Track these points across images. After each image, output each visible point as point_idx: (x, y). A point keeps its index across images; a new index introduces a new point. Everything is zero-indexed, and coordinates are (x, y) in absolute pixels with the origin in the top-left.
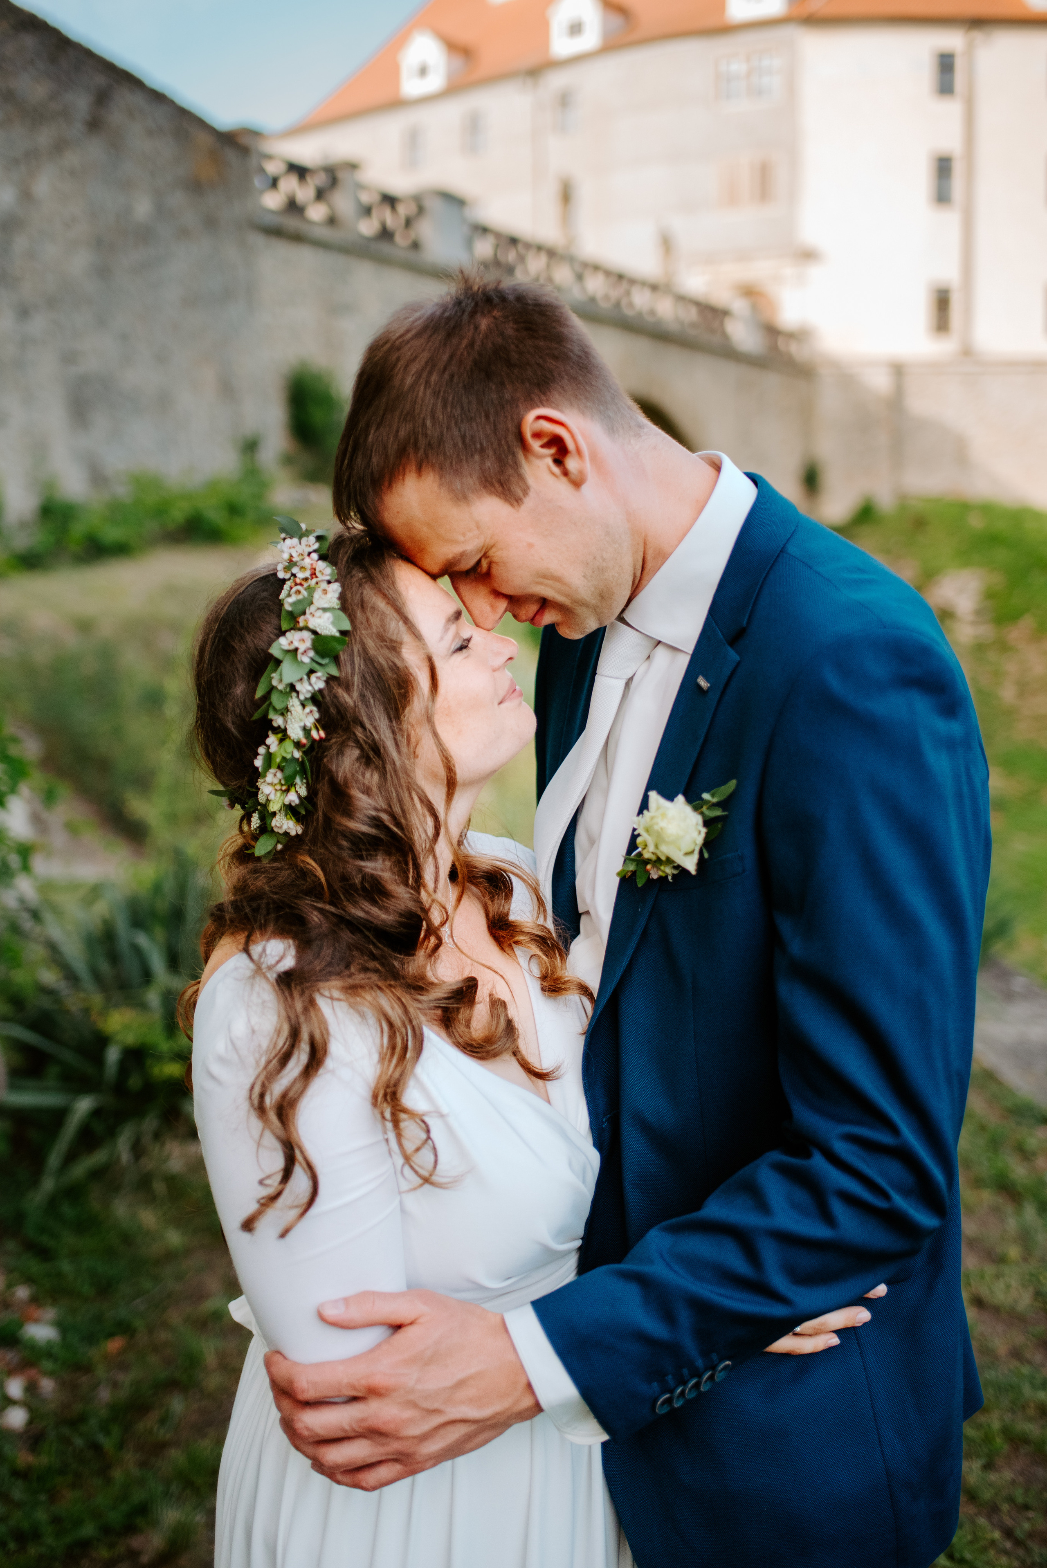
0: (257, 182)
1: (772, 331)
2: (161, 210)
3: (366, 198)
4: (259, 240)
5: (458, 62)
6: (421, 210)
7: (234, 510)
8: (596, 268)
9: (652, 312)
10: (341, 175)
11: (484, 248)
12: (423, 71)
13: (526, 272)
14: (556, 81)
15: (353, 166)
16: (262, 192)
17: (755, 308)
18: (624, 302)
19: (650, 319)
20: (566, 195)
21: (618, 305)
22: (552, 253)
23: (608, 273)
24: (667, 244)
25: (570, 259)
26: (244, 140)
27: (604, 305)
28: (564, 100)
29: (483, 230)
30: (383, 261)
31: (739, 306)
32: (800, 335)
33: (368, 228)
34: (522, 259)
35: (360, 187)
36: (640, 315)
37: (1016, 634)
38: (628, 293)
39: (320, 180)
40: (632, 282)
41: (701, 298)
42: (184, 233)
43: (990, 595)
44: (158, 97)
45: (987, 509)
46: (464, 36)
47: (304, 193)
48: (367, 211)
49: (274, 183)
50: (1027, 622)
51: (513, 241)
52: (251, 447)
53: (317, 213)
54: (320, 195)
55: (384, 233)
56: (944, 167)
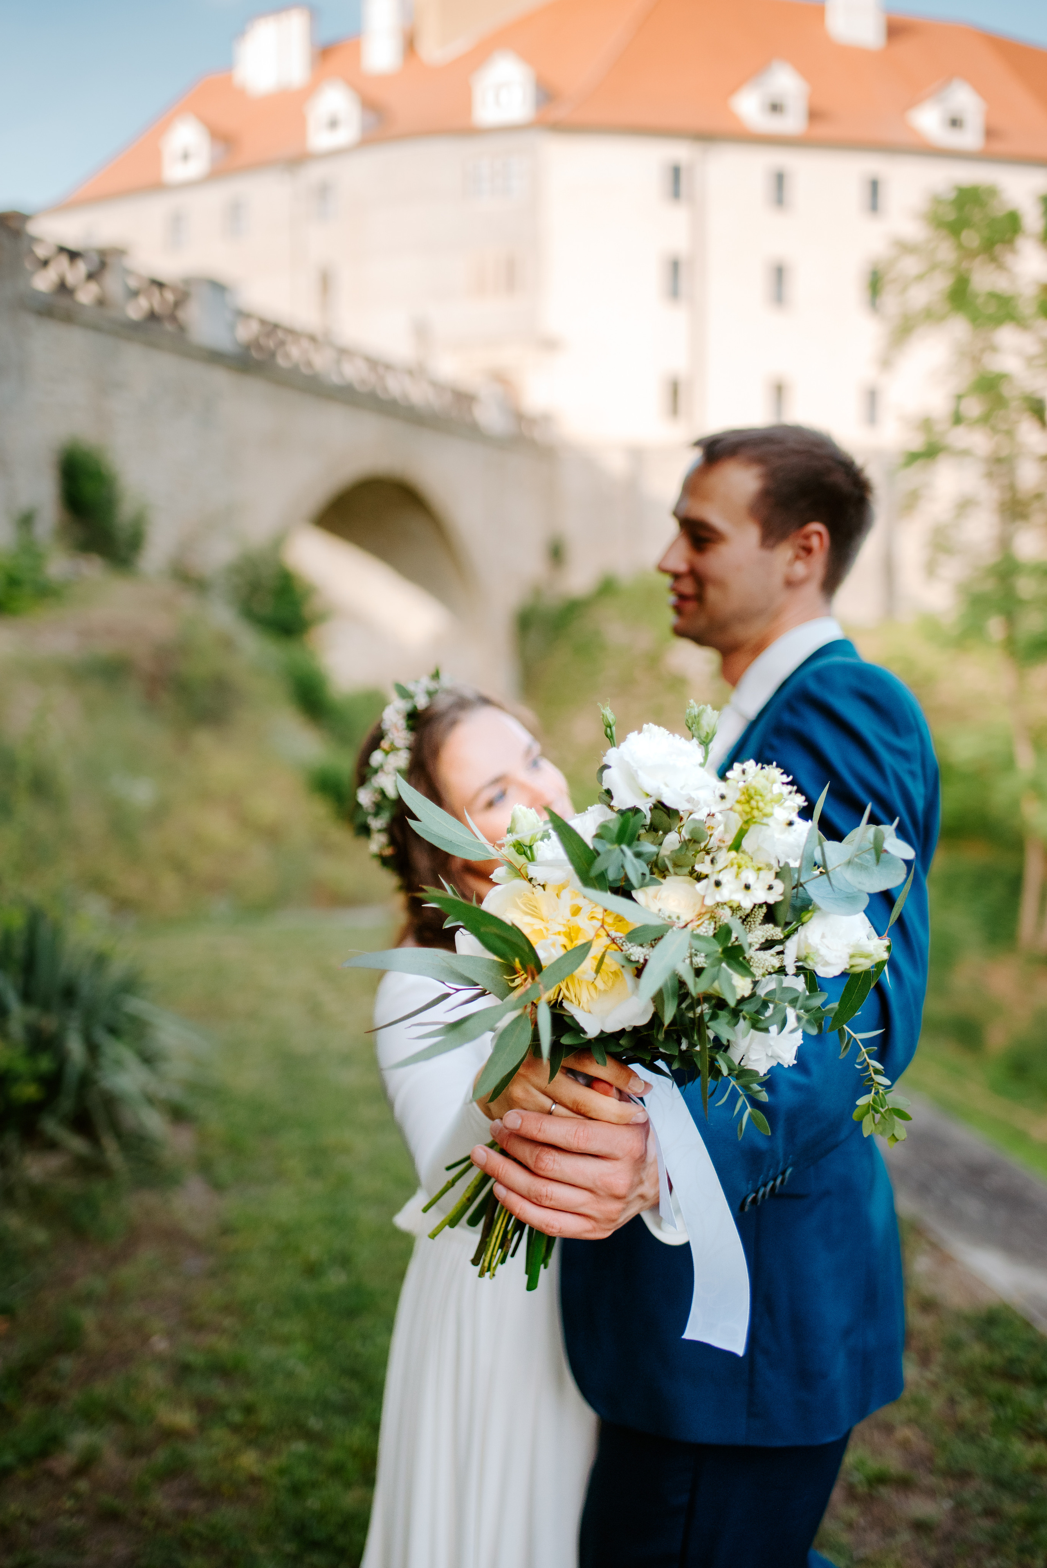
0: (28, 265)
1: (519, 417)
3: (133, 283)
4: (31, 321)
5: (218, 150)
6: (187, 294)
7: (13, 582)
8: (354, 353)
9: (406, 396)
10: (110, 260)
11: (246, 332)
12: (186, 156)
13: (287, 356)
14: (314, 173)
15: (121, 254)
16: (32, 274)
17: (503, 393)
18: (379, 386)
19: (404, 402)
20: (325, 283)
21: (374, 389)
22: (313, 339)
23: (365, 358)
24: (420, 332)
25: (329, 344)
26: (13, 224)
27: (361, 389)
28: (323, 191)
29: (246, 316)
30: (152, 344)
31: (485, 391)
32: (546, 419)
33: (136, 310)
34: (282, 345)
35: (127, 272)
36: (395, 398)
38: (383, 378)
39: (90, 263)
40: (388, 367)
41: (452, 384)
46: (226, 125)
47: (76, 274)
48: (134, 294)
49: (45, 264)
52: (26, 521)
53: (86, 295)
54: (90, 277)
55: (152, 317)
56: (675, 267)
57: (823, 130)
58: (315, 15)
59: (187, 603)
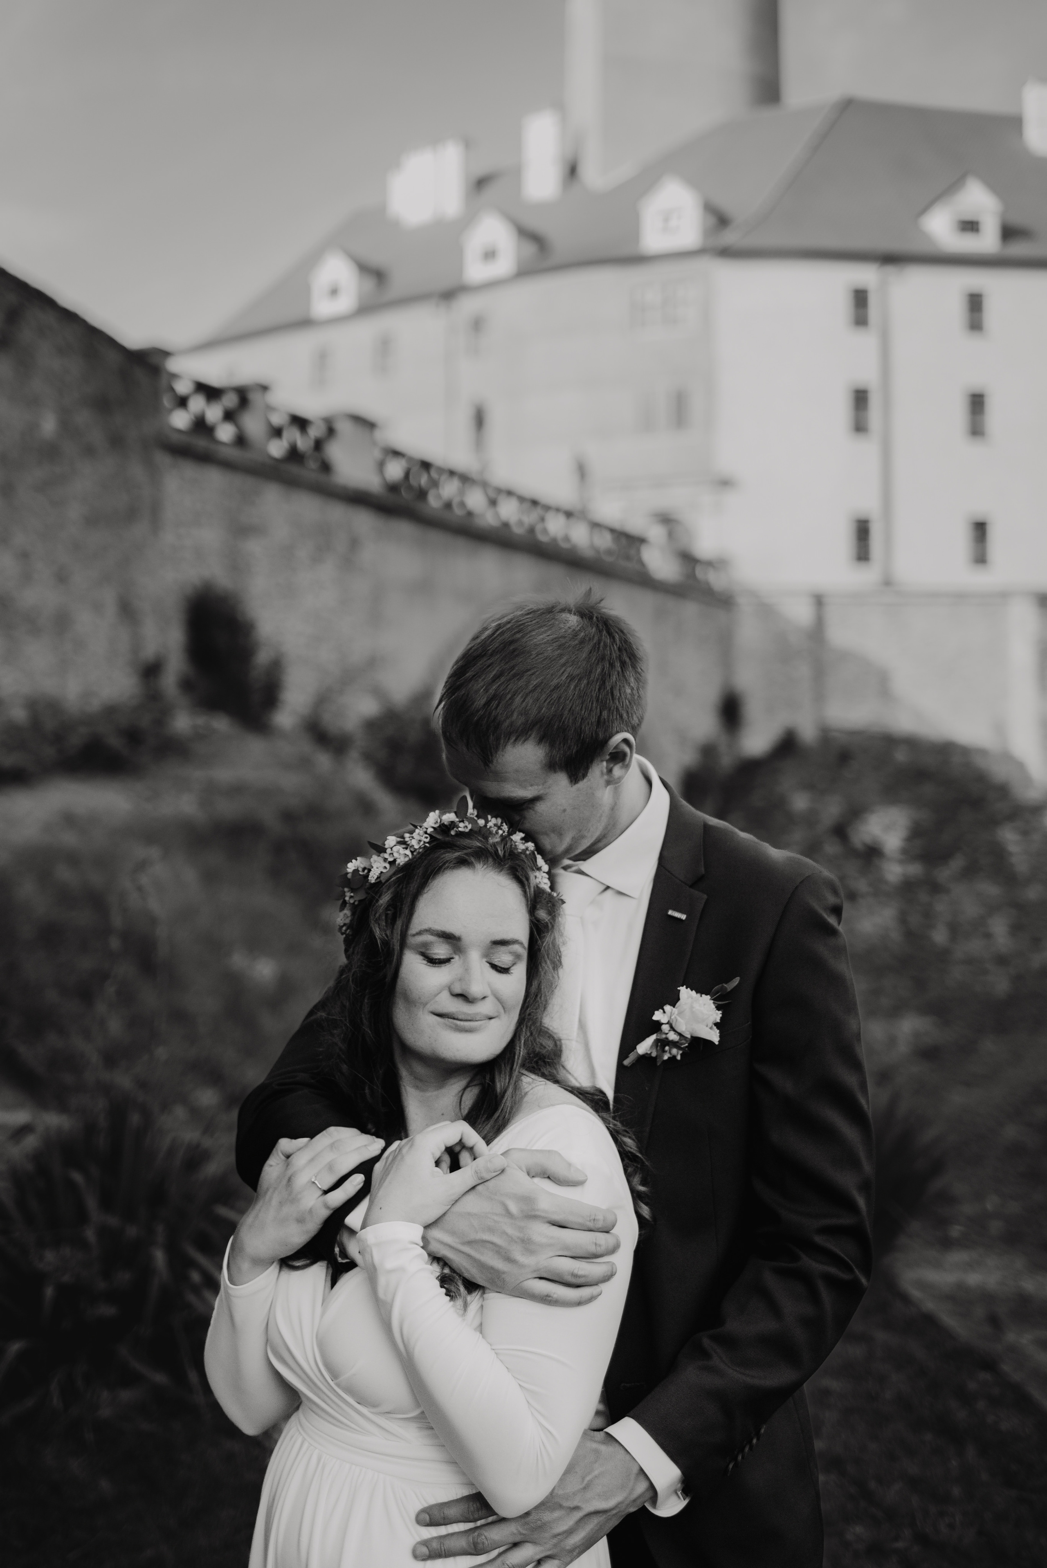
0: (166, 401)
1: (688, 559)
2: (66, 426)
3: (277, 419)
4: (162, 459)
5: (369, 284)
6: (331, 431)
7: (133, 736)
8: (510, 493)
9: (567, 539)
10: (255, 397)
11: (395, 470)
12: (334, 292)
13: (439, 497)
14: (467, 306)
15: (265, 388)
16: (170, 411)
17: (671, 535)
18: (539, 528)
19: (564, 545)
20: (479, 419)
21: (532, 530)
22: (465, 479)
23: (521, 499)
24: (582, 471)
25: (484, 485)
26: (154, 360)
27: (518, 530)
28: (477, 324)
29: (396, 454)
30: (292, 483)
31: (656, 533)
32: (717, 564)
33: (277, 449)
34: (435, 484)
35: (270, 408)
36: (554, 540)
37: (944, 873)
38: (542, 519)
39: (230, 401)
40: (547, 508)
41: (617, 526)
42: (89, 451)
43: (916, 833)
44: (70, 317)
45: (912, 743)
46: (377, 258)
47: (213, 413)
48: (277, 432)
49: (182, 402)
50: (957, 863)
51: (426, 465)
52: (151, 671)
53: (225, 433)
54: (229, 416)
55: (294, 455)
56: (860, 398)
57: (1018, 249)
58: (468, 144)
59: (324, 761)
